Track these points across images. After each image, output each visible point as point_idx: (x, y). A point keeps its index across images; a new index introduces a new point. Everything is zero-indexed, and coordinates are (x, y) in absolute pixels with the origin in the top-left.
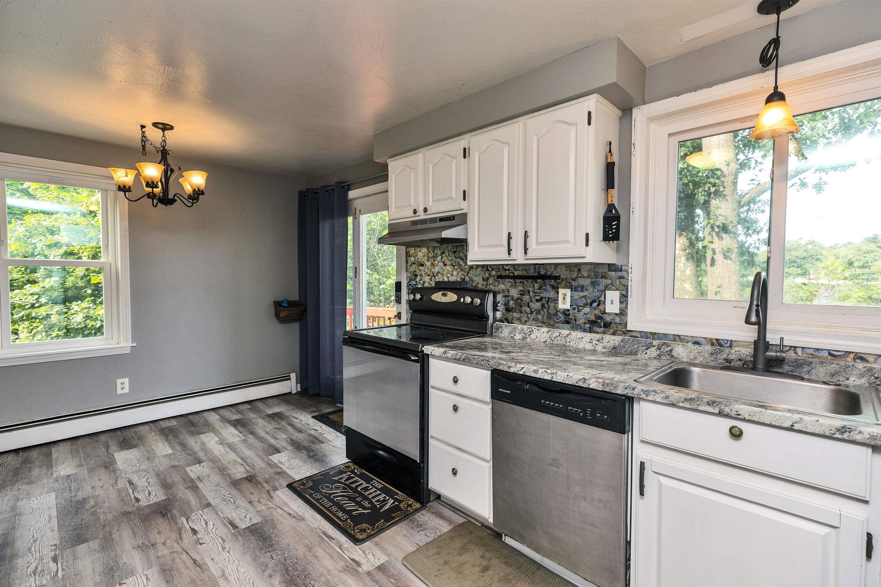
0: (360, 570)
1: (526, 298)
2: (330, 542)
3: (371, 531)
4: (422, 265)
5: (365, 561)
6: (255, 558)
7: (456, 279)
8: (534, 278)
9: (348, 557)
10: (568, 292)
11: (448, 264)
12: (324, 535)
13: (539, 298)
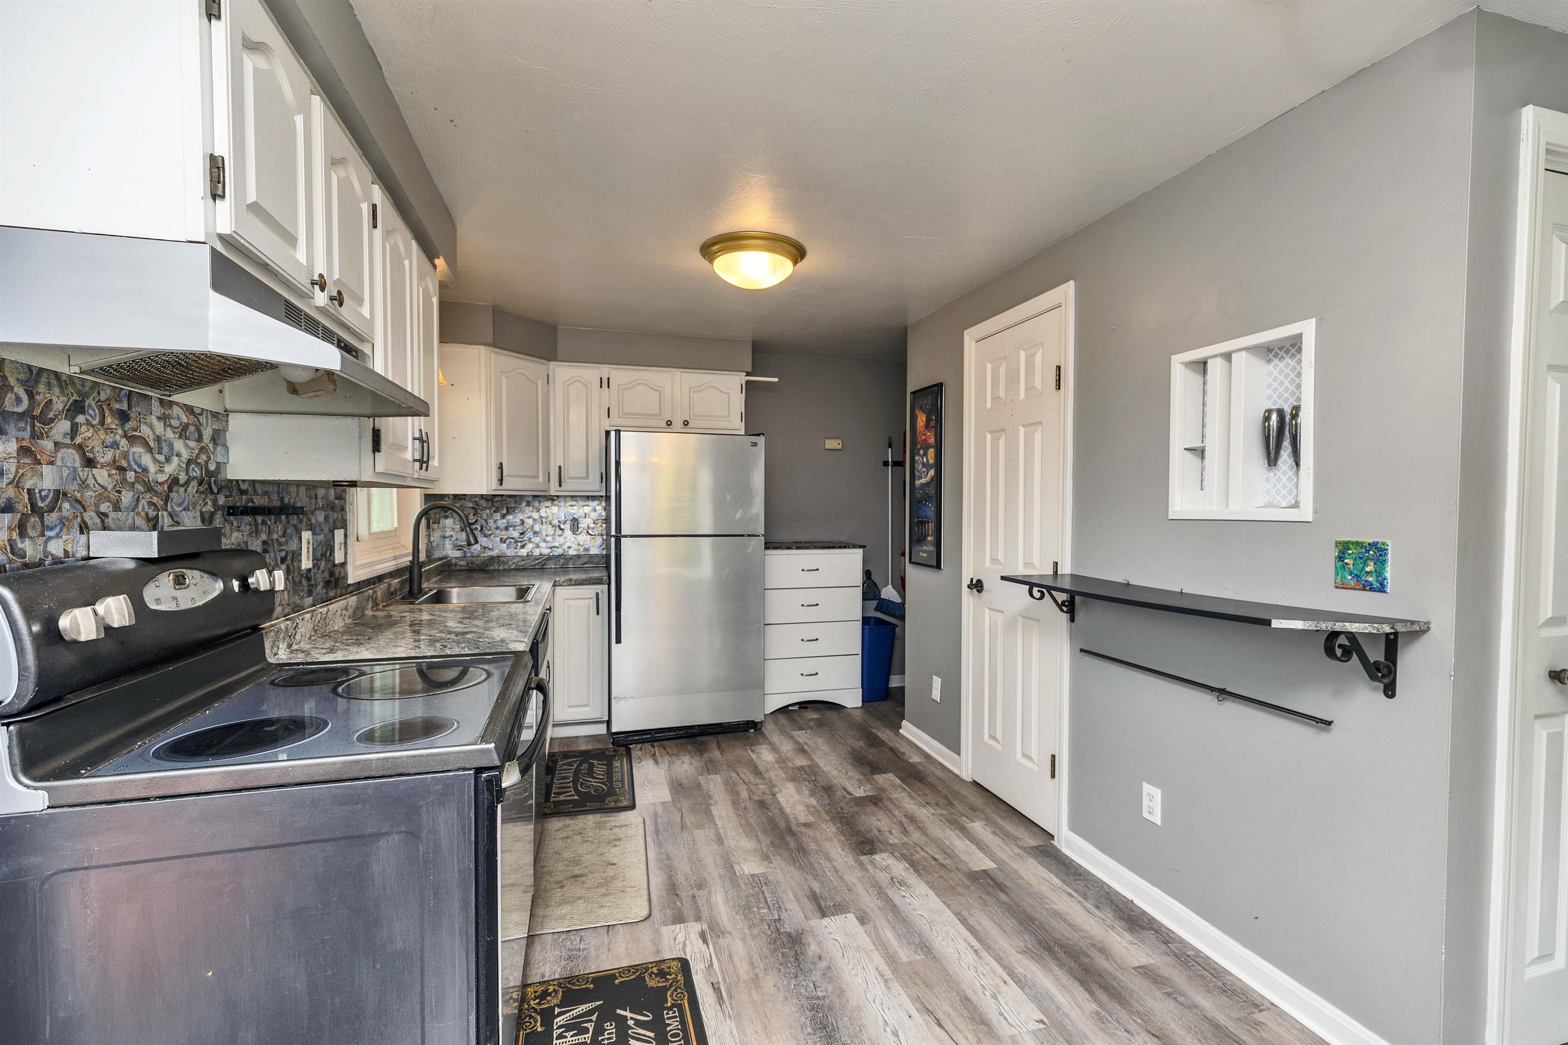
0: (705, 927)
1: (270, 560)
2: (720, 980)
3: (652, 968)
5: (691, 936)
6: (841, 993)
8: (277, 512)
9: (708, 948)
10: (309, 535)
11: (100, 459)
12: (722, 998)
13: (283, 554)
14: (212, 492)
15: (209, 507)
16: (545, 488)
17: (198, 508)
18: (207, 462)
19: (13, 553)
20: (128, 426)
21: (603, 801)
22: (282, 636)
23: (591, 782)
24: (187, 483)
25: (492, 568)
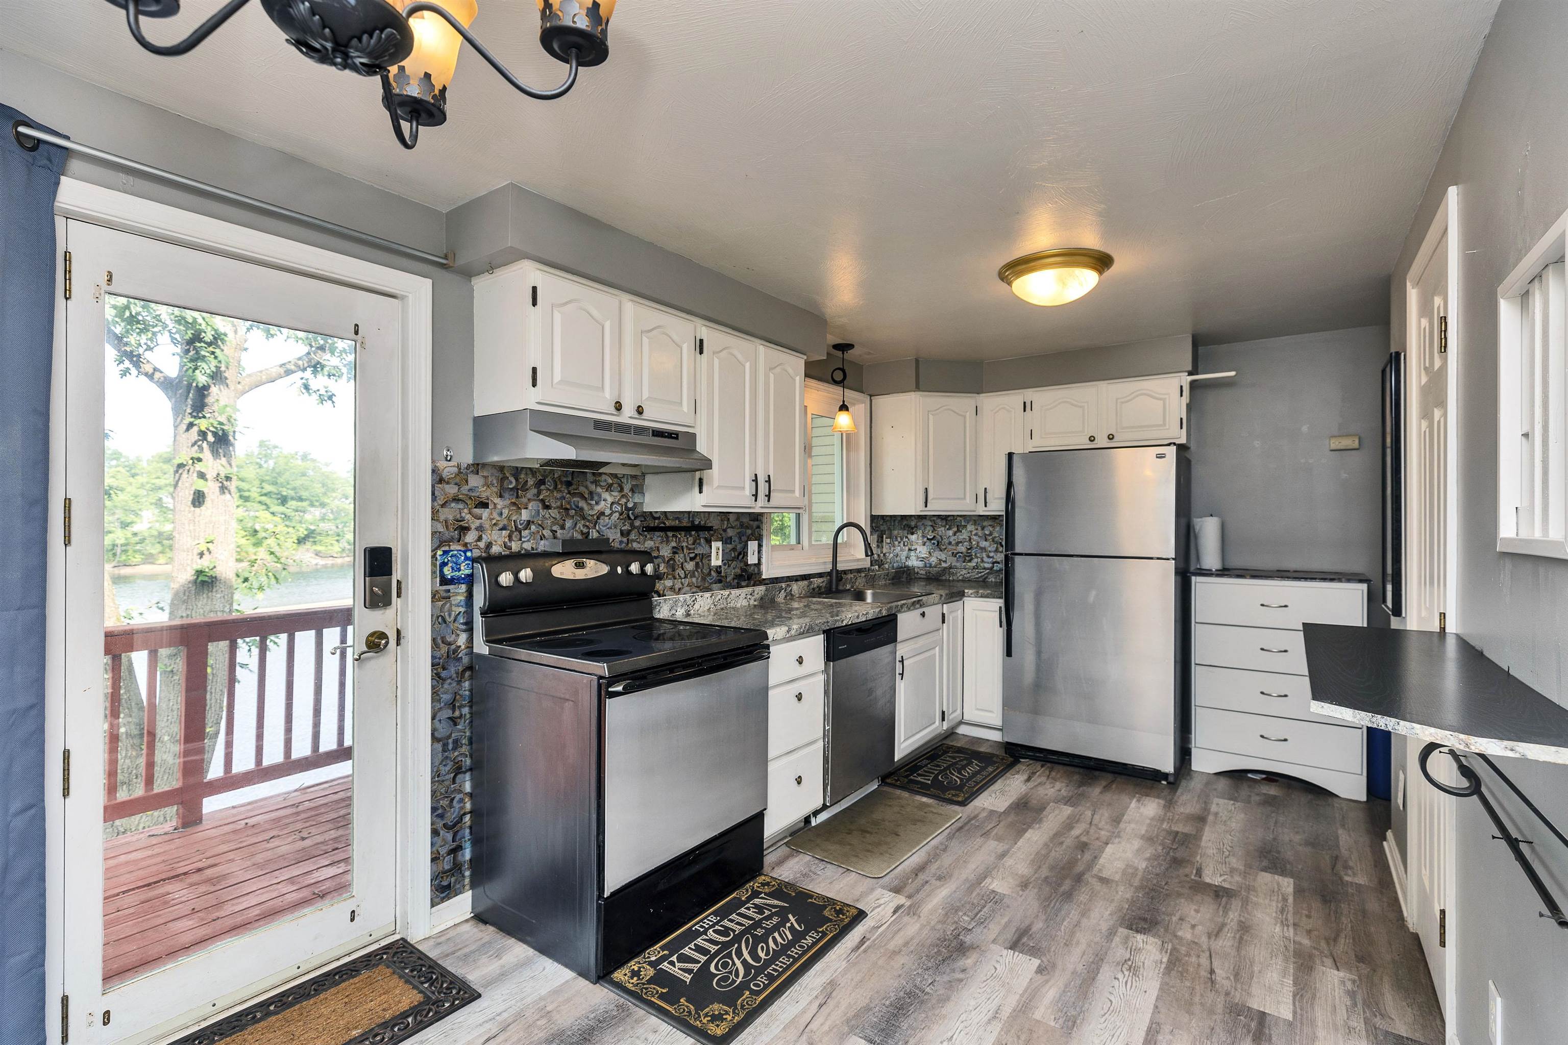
0: (908, 904)
1: (679, 558)
2: (873, 939)
3: (838, 905)
4: (485, 505)
5: (891, 904)
6: (945, 1000)
7: (570, 534)
8: (687, 530)
9: (892, 917)
10: (719, 544)
11: (553, 505)
12: (858, 950)
13: (692, 555)
14: (629, 518)
15: (627, 527)
16: (973, 509)
17: (619, 528)
18: (626, 503)
19: (505, 547)
20: (570, 488)
21: (944, 793)
22: (680, 604)
23: (954, 775)
24: (611, 515)
25: (944, 578)
